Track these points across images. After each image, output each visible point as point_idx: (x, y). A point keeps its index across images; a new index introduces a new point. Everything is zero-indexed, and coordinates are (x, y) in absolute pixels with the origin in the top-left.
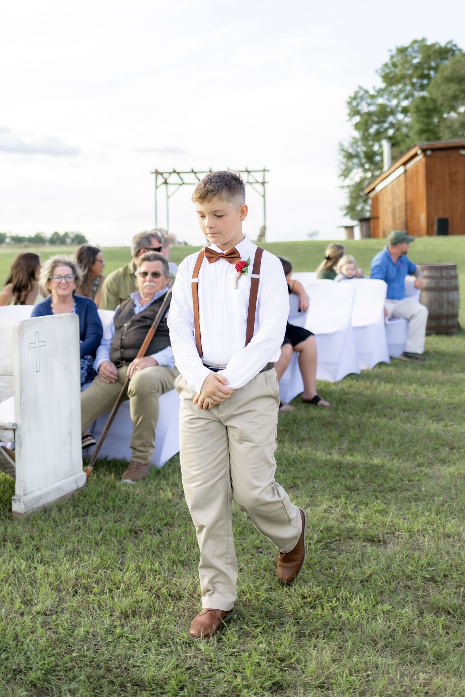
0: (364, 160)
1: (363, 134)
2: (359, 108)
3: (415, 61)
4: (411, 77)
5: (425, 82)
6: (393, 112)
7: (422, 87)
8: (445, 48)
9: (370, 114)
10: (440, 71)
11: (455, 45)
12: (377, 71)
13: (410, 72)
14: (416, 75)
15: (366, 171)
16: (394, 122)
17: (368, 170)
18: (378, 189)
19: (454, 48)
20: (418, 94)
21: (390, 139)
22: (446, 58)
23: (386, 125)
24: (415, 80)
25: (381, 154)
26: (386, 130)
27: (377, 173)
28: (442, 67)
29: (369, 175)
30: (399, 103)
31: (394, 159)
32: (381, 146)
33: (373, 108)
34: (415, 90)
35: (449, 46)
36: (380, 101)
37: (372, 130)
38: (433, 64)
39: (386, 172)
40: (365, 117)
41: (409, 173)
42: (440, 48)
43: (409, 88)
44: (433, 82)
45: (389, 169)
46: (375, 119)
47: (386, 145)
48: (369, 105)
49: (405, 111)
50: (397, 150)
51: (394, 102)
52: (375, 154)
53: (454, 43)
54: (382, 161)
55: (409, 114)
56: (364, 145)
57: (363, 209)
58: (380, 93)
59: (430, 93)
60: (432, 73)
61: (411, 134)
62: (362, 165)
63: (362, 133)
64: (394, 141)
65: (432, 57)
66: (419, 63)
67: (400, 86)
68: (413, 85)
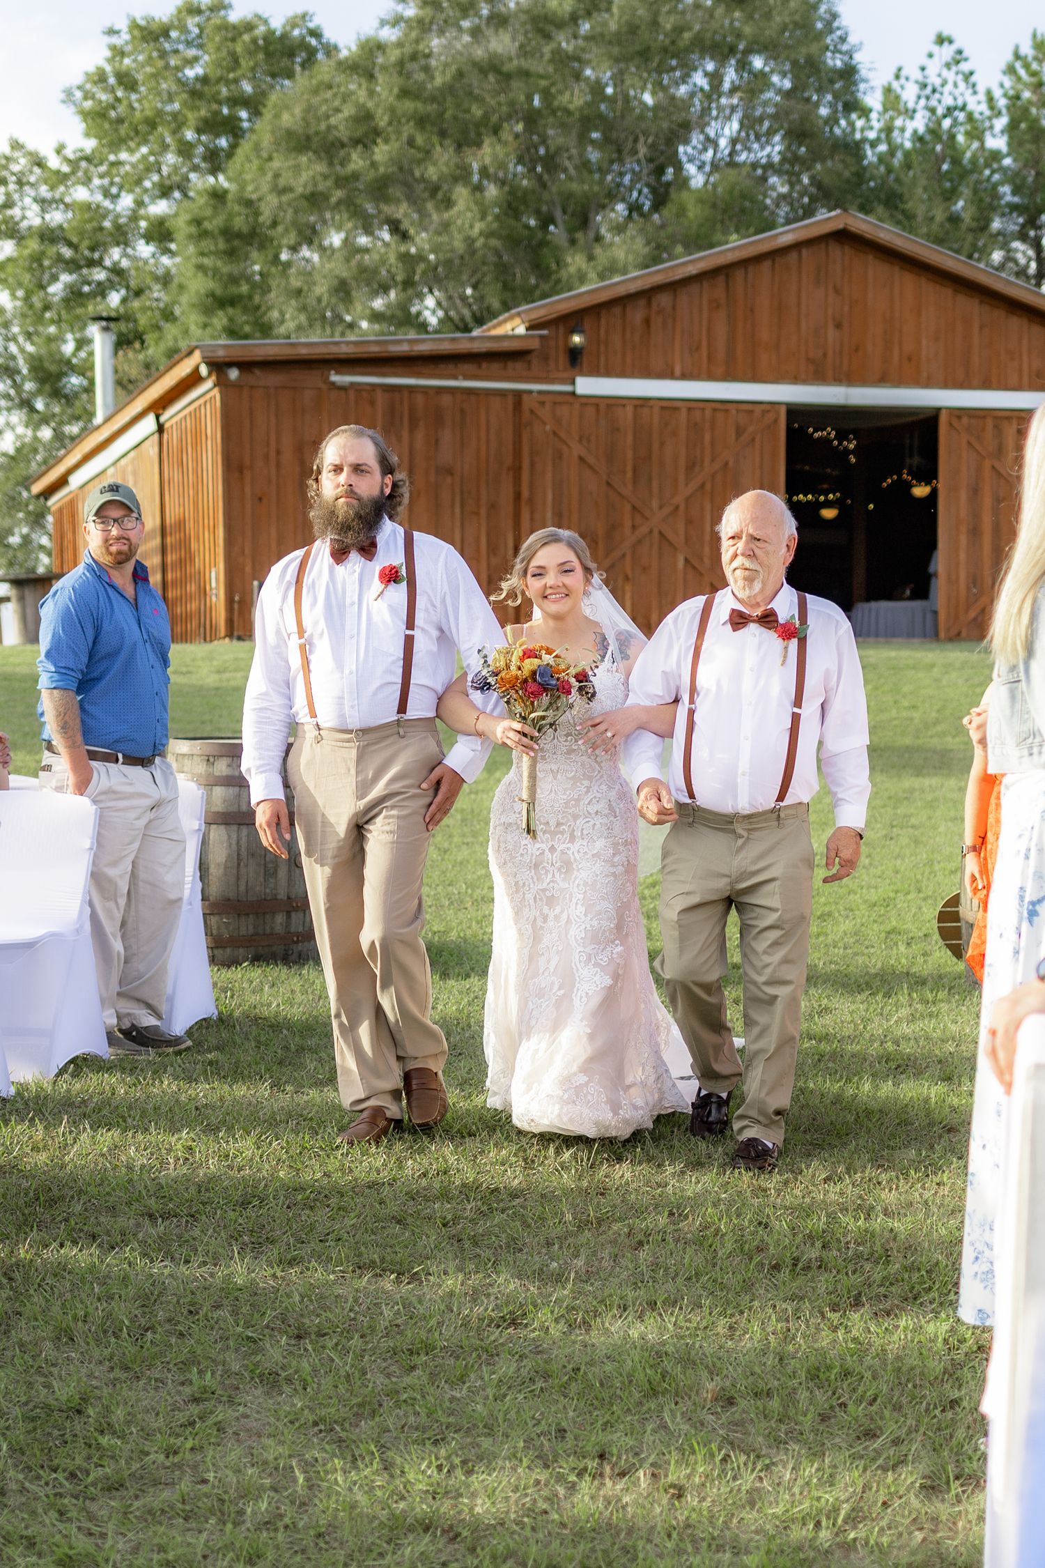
0: (29, 386)
1: (27, 299)
2: (16, 212)
3: (190, 73)
4: (178, 123)
5: (223, 142)
6: (121, 236)
7: (215, 161)
8: (285, 36)
9: (49, 236)
10: (268, 114)
11: (316, 33)
12: (69, 93)
13: (176, 106)
14: (192, 117)
15: (37, 420)
16: (125, 263)
17: (45, 420)
18: (76, 480)
19: (313, 42)
20: (200, 182)
21: (108, 320)
22: (290, 75)
23: (100, 275)
24: (190, 135)
25: (85, 370)
26: (101, 290)
27: (74, 429)
28: (273, 98)
29: (46, 433)
30: (140, 203)
31: (126, 386)
32: (82, 343)
33: (57, 217)
34: (195, 168)
35: (296, 32)
36: (81, 194)
37: (56, 289)
38: (247, 87)
39: (98, 427)
40: (34, 245)
41: (172, 437)
42: (269, 36)
43: (171, 158)
44: (245, 147)
45: (107, 420)
46: (67, 252)
47: (100, 342)
48: (44, 203)
49: (160, 234)
50: (133, 359)
51: (126, 201)
52: (68, 366)
53: (311, 25)
54: (89, 389)
55: (173, 246)
56: (29, 336)
57: (26, 540)
58: (81, 166)
59: (238, 179)
60: (244, 114)
61: (177, 311)
62: (26, 404)
63: (20, 293)
64: (123, 326)
65: (246, 63)
66: (204, 80)
67: (144, 150)
68: (185, 150)
